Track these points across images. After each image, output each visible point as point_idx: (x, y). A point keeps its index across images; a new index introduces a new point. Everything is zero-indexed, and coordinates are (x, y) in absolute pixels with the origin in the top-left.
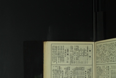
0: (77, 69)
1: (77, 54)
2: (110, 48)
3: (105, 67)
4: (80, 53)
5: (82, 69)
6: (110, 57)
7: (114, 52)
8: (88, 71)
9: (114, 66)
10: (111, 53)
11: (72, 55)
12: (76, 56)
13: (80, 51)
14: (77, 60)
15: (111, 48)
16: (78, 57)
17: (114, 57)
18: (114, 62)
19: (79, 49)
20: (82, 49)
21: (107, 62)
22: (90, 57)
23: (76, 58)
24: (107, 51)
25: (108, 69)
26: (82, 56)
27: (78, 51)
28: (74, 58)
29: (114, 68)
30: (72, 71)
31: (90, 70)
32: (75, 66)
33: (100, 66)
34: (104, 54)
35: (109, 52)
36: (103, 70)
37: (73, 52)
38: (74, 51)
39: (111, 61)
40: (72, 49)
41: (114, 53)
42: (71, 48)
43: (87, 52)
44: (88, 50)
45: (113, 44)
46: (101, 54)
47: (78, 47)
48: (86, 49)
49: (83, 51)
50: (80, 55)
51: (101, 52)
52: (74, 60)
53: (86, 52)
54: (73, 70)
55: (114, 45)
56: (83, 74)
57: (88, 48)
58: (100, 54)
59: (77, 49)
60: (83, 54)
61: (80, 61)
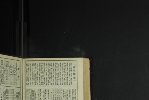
0: (7, 91)
1: (7, 71)
2: (52, 69)
3: (43, 90)
4: (10, 71)
5: (11, 91)
6: (51, 79)
7: (57, 73)
8: (17, 95)
9: (57, 90)
10: (53, 74)
11: (2, 72)
12: (7, 74)
13: (10, 69)
14: (7, 80)
15: (54, 69)
16: (8, 76)
17: (57, 80)
18: (57, 85)
19: (9, 65)
20: (12, 66)
21: (46, 85)
22: (19, 76)
23: (7, 77)
24: (46, 72)
25: (49, 94)
26: (12, 74)
27: (8, 68)
28: (4, 77)
29: (57, 92)
30: (3, 94)
31: (19, 93)
32: (6, 88)
33: (33, 89)
34: (40, 75)
35: (50, 73)
36: (38, 94)
37: (3, 69)
38: (4, 67)
39: (53, 84)
40: (3, 64)
41: (58, 75)
42: (1, 62)
43: (17, 70)
44: (17, 67)
45: (56, 64)
46: (35, 74)
47: (8, 63)
48: (15, 66)
49: (12, 69)
50: (10, 73)
51: (35, 72)
52: (4, 80)
53: (15, 69)
54: (3, 92)
55: (58, 65)
56: (13, 98)
57: (17, 65)
58: (33, 74)
59: (7, 65)
60: (12, 72)
61: (10, 82)
